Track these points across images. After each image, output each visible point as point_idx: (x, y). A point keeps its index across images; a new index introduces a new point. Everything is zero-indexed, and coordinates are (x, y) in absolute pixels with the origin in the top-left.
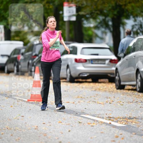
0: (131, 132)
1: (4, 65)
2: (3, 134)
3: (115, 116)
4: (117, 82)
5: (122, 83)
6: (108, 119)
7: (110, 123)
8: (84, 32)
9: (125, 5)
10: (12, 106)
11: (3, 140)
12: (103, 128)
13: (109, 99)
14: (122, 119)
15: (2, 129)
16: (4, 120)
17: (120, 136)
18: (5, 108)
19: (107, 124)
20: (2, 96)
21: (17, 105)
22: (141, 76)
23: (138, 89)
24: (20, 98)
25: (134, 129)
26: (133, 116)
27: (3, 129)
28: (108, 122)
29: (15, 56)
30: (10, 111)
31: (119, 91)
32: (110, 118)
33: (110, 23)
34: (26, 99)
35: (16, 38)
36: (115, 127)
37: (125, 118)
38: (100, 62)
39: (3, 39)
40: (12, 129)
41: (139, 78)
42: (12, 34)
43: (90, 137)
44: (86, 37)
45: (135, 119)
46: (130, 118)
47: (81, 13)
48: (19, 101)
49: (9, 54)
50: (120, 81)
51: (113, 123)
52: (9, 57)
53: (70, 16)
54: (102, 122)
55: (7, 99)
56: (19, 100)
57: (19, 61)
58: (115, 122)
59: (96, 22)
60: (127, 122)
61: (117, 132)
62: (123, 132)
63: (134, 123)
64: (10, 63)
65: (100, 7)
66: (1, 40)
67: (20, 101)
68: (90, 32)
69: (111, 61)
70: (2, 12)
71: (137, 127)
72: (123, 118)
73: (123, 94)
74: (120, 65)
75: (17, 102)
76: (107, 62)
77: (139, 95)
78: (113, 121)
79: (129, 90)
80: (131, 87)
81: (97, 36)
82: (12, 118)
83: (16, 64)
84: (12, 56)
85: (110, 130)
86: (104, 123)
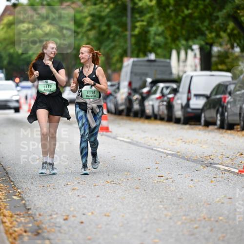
1: (199, 111)
2: (196, 228)
10: (212, 182)
15: (195, 218)
16: (199, 204)
18: (200, 183)
20: (195, 164)
21: (220, 179)
24: (227, 168)
27: (198, 219)
29: (218, 96)
30: (210, 190)
34: (236, 168)
35: (220, 67)
39: (199, 68)
40: (212, 219)
42: (214, 59)
48: (224, 172)
49: (208, 93)
52: (207, 97)
55: (205, 169)
56: (225, 170)
57: (225, 104)
64: (210, 108)
66: (195, 70)
67: (226, 172)
70: (197, 22)
75: (220, 175)
82: (211, 201)
83: (220, 109)
84: (213, 97)
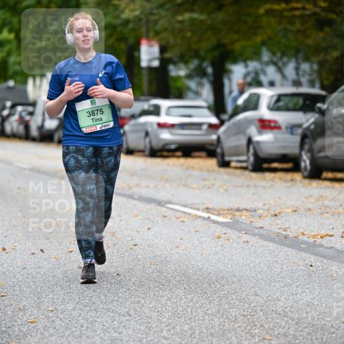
0: (240, 231)
3: (216, 207)
4: (220, 157)
5: (227, 159)
6: (206, 211)
7: (209, 218)
8: (171, 83)
9: (232, 43)
11: (51, 242)
12: (199, 224)
13: (207, 183)
14: (226, 212)
17: (223, 236)
19: (204, 218)
22: (254, 149)
23: (250, 167)
25: (243, 226)
26: (242, 206)
28: (206, 215)
31: (222, 170)
32: (208, 210)
33: (210, 70)
36: (215, 222)
37: (231, 209)
38: (194, 127)
41: (252, 150)
43: (179, 238)
44: (174, 91)
45: (245, 211)
46: (238, 210)
47: (167, 55)
50: (223, 155)
51: (213, 217)
53: (150, 60)
54: (196, 216)
58: (216, 215)
59: (188, 68)
60: (234, 215)
61: (219, 230)
62: (229, 231)
63: (244, 217)
65: (194, 47)
68: (179, 84)
69: (211, 126)
71: (248, 223)
72: (228, 210)
73: (228, 174)
74: (225, 132)
76: (205, 127)
77: (251, 177)
78: (213, 214)
79: (236, 168)
80: (239, 165)
81: (189, 89)
85: (209, 227)
86: (200, 217)
